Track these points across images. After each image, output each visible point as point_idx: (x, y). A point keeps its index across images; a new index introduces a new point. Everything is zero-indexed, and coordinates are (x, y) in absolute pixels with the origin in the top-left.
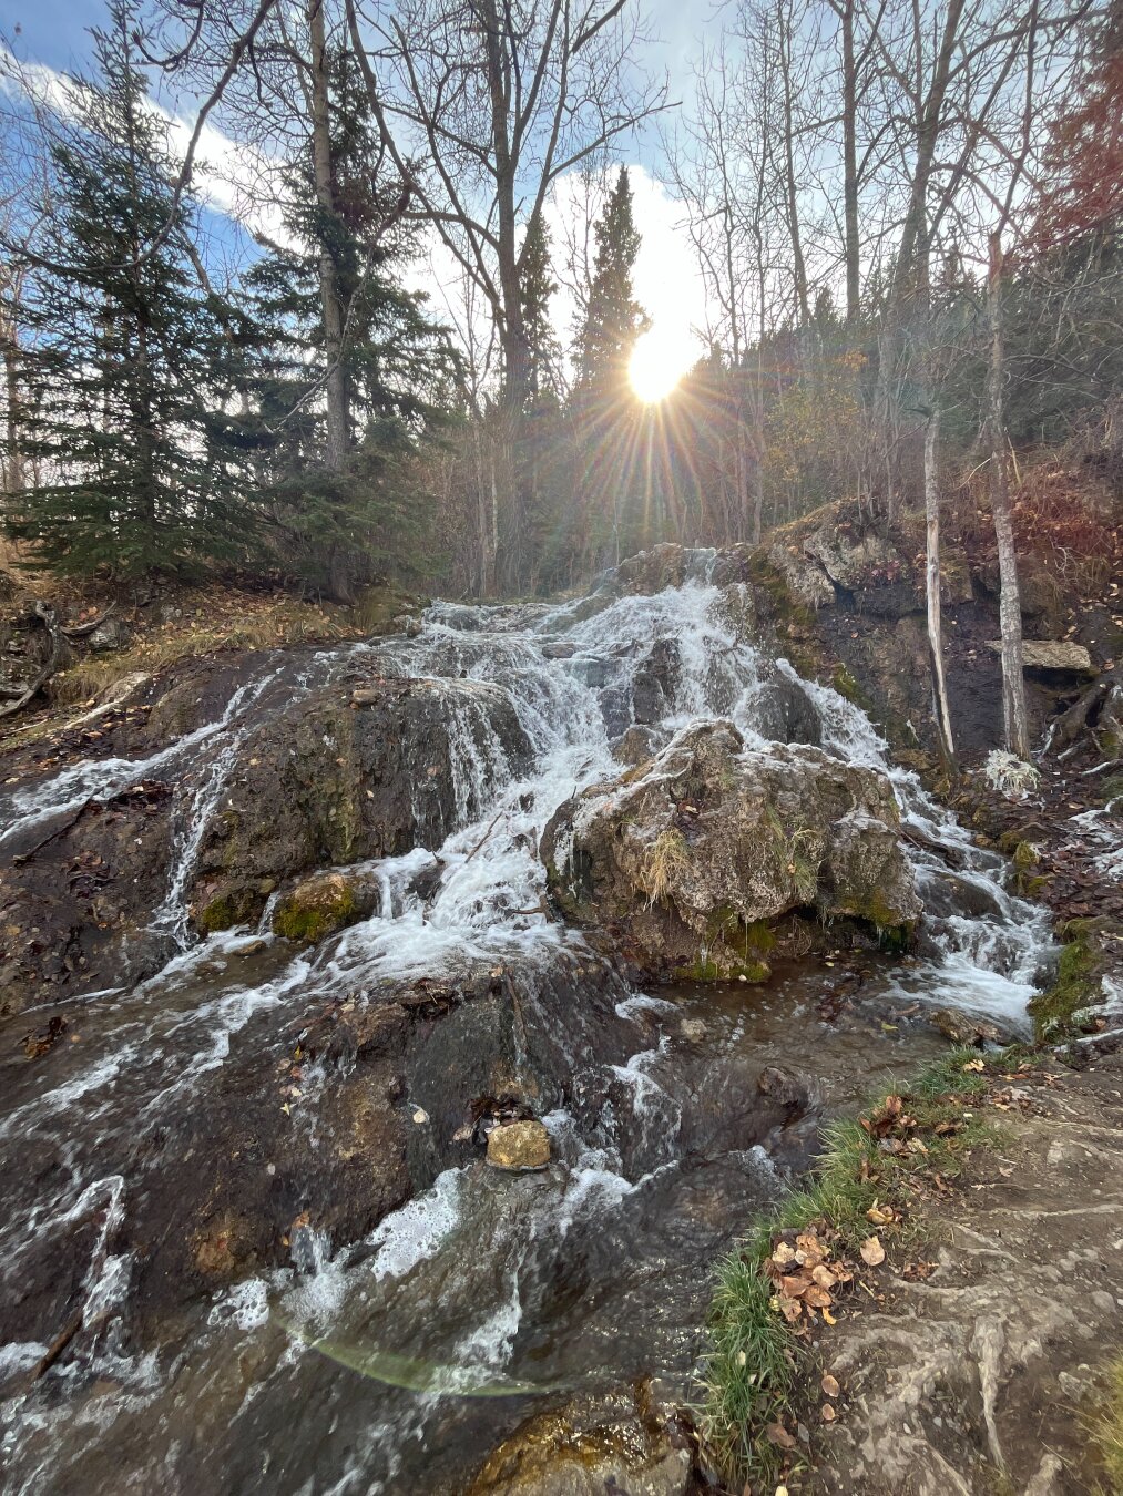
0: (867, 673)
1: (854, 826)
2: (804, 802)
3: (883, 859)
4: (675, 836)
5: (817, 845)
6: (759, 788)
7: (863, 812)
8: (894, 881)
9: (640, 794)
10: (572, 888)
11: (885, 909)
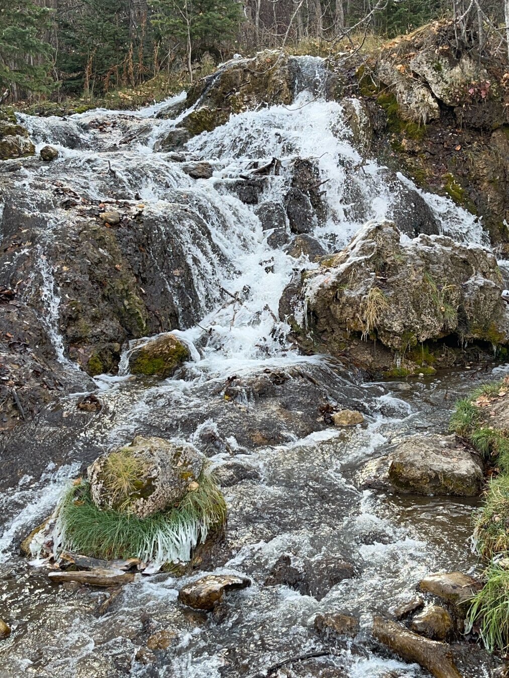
0: (470, 181)
1: (475, 284)
2: (446, 270)
3: (493, 303)
4: (377, 291)
5: (455, 296)
6: (419, 262)
7: (480, 276)
8: (501, 317)
9: (348, 270)
10: (309, 336)
11: (497, 333)
